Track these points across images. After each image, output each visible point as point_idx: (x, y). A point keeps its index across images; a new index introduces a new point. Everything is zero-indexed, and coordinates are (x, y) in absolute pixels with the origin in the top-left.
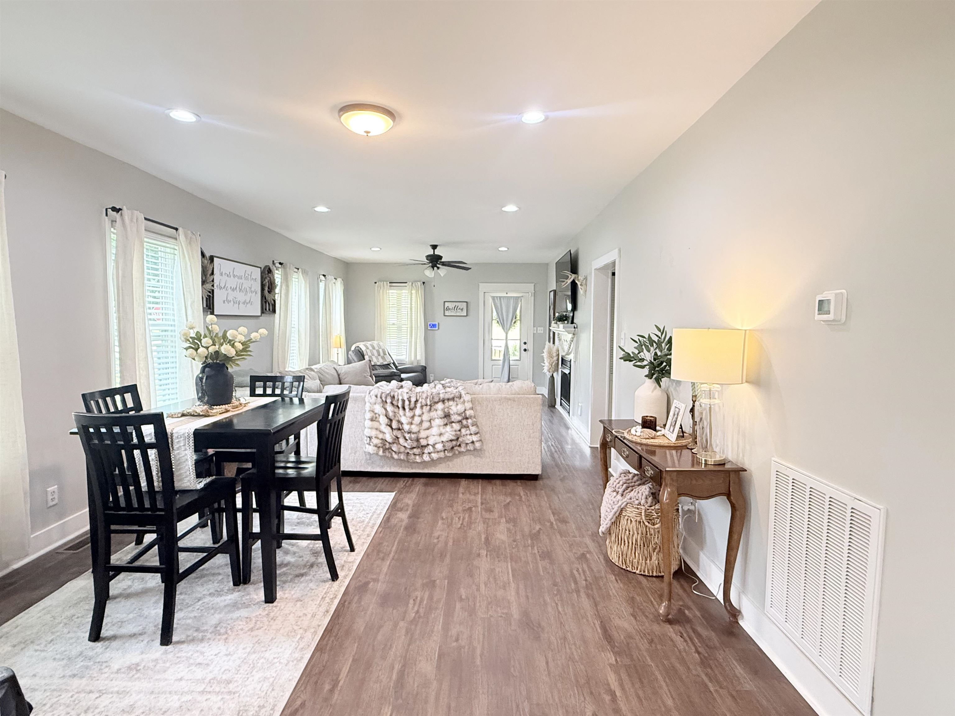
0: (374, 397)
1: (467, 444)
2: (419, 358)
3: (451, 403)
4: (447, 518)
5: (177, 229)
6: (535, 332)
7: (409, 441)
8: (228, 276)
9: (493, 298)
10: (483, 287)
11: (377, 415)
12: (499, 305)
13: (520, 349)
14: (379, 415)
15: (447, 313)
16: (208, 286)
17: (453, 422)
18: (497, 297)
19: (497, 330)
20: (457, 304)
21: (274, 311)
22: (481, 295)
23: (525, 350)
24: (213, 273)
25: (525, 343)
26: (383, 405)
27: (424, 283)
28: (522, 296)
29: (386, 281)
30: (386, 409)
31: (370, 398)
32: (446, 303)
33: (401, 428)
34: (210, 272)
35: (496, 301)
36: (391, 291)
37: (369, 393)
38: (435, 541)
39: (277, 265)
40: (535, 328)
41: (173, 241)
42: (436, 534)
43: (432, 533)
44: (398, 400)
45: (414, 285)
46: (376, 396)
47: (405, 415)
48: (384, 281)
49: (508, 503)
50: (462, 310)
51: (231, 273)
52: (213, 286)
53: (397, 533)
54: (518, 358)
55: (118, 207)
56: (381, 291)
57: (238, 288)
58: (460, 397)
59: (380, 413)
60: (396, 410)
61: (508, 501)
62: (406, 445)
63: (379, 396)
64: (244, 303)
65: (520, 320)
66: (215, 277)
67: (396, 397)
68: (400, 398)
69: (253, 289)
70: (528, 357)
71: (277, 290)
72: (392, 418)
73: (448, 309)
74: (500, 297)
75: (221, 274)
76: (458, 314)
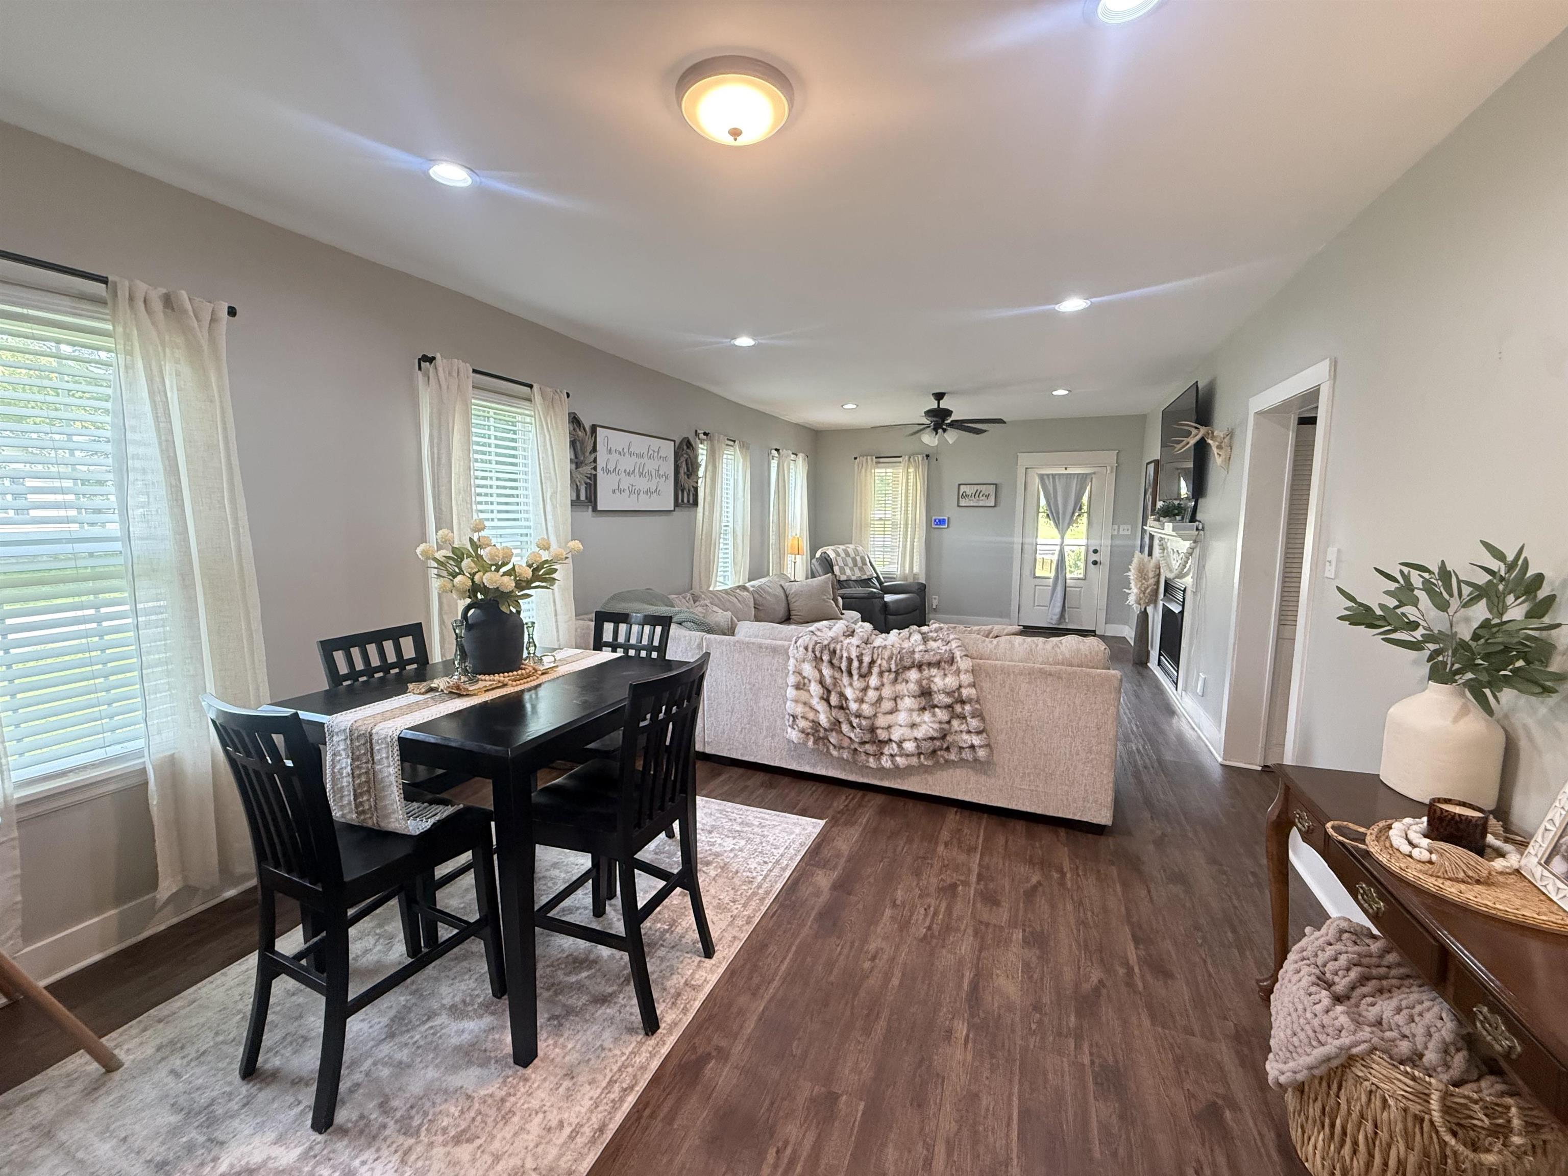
0: (801, 649)
1: (961, 748)
2: (916, 570)
3: (934, 671)
4: (903, 904)
5: (531, 386)
6: (1116, 533)
7: (858, 730)
8: (620, 453)
9: (1042, 477)
10: (1024, 460)
11: (806, 681)
12: (1051, 488)
13: (1086, 561)
14: (810, 681)
15: (963, 502)
16: (587, 469)
17: (936, 706)
18: (1048, 475)
19: (1047, 532)
20: (979, 487)
21: (696, 503)
22: (1021, 472)
23: (1095, 563)
24: (594, 450)
25: (1095, 551)
26: (817, 664)
27: (927, 456)
28: (1094, 473)
29: (872, 456)
30: (820, 671)
31: (795, 651)
32: (962, 487)
33: (845, 705)
34: (590, 448)
35: (1047, 481)
36: (877, 471)
37: (796, 642)
38: (867, 965)
39: (702, 436)
40: (1116, 527)
41: (527, 403)
42: (872, 947)
43: (865, 940)
44: (841, 657)
45: (912, 460)
46: (806, 649)
47: (851, 685)
48: (867, 456)
49: (1034, 888)
50: (988, 496)
51: (626, 450)
52: (595, 468)
53: (802, 925)
54: (1081, 576)
55: (430, 356)
56: (863, 470)
57: (637, 470)
58: (952, 661)
59: (810, 678)
60: (837, 675)
61: (1034, 880)
62: (852, 736)
63: (810, 649)
64: (647, 492)
65: (1089, 513)
66: (598, 454)
67: (838, 652)
68: (845, 655)
69: (661, 472)
70: (1100, 576)
71: (701, 473)
72: (830, 688)
73: (964, 496)
74: (1054, 476)
75: (610, 452)
76: (981, 504)
